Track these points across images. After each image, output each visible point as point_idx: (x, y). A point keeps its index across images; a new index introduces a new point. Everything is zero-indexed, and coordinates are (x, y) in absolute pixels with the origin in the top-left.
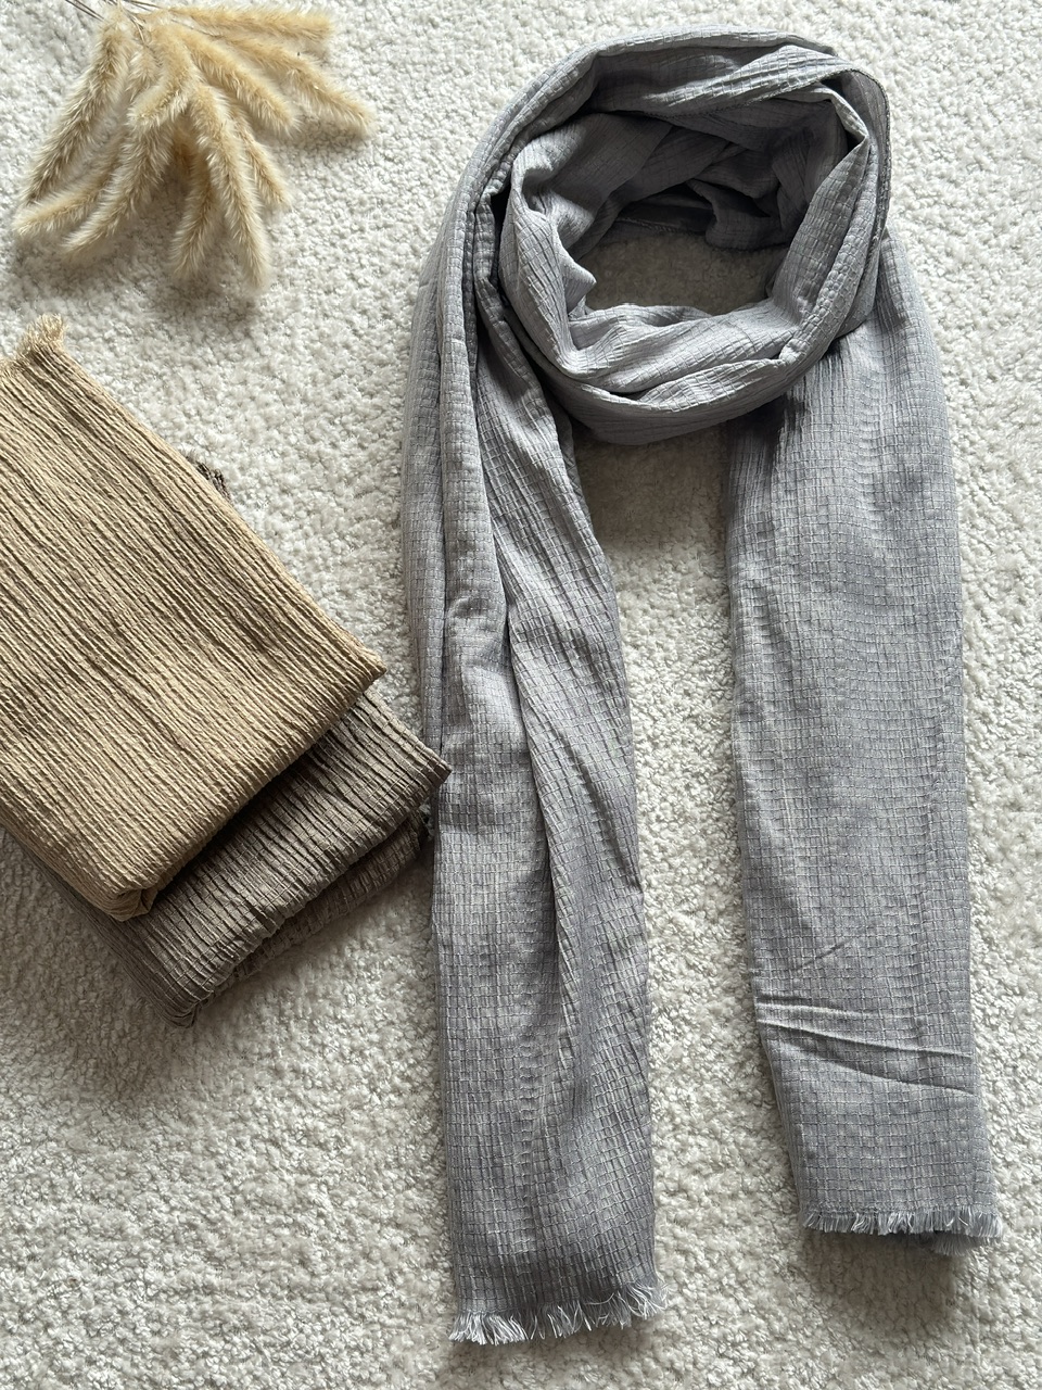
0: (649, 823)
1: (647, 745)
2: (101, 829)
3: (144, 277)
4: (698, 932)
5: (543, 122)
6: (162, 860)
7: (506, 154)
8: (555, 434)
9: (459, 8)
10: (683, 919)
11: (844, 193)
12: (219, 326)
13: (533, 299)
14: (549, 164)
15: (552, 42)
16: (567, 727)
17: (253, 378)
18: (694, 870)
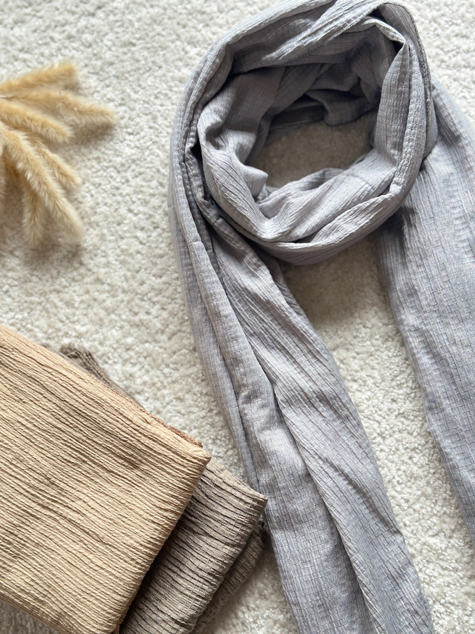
0: (394, 487)
1: (379, 439)
2: (74, 607)
3: (15, 249)
4: (443, 546)
5: (208, 95)
6: (114, 615)
7: (192, 121)
8: (270, 277)
9: (145, 30)
10: (432, 541)
11: (401, 80)
12: (65, 263)
13: (232, 206)
14: (218, 119)
15: (203, 32)
16: (328, 453)
17: (91, 288)
18: (429, 509)
